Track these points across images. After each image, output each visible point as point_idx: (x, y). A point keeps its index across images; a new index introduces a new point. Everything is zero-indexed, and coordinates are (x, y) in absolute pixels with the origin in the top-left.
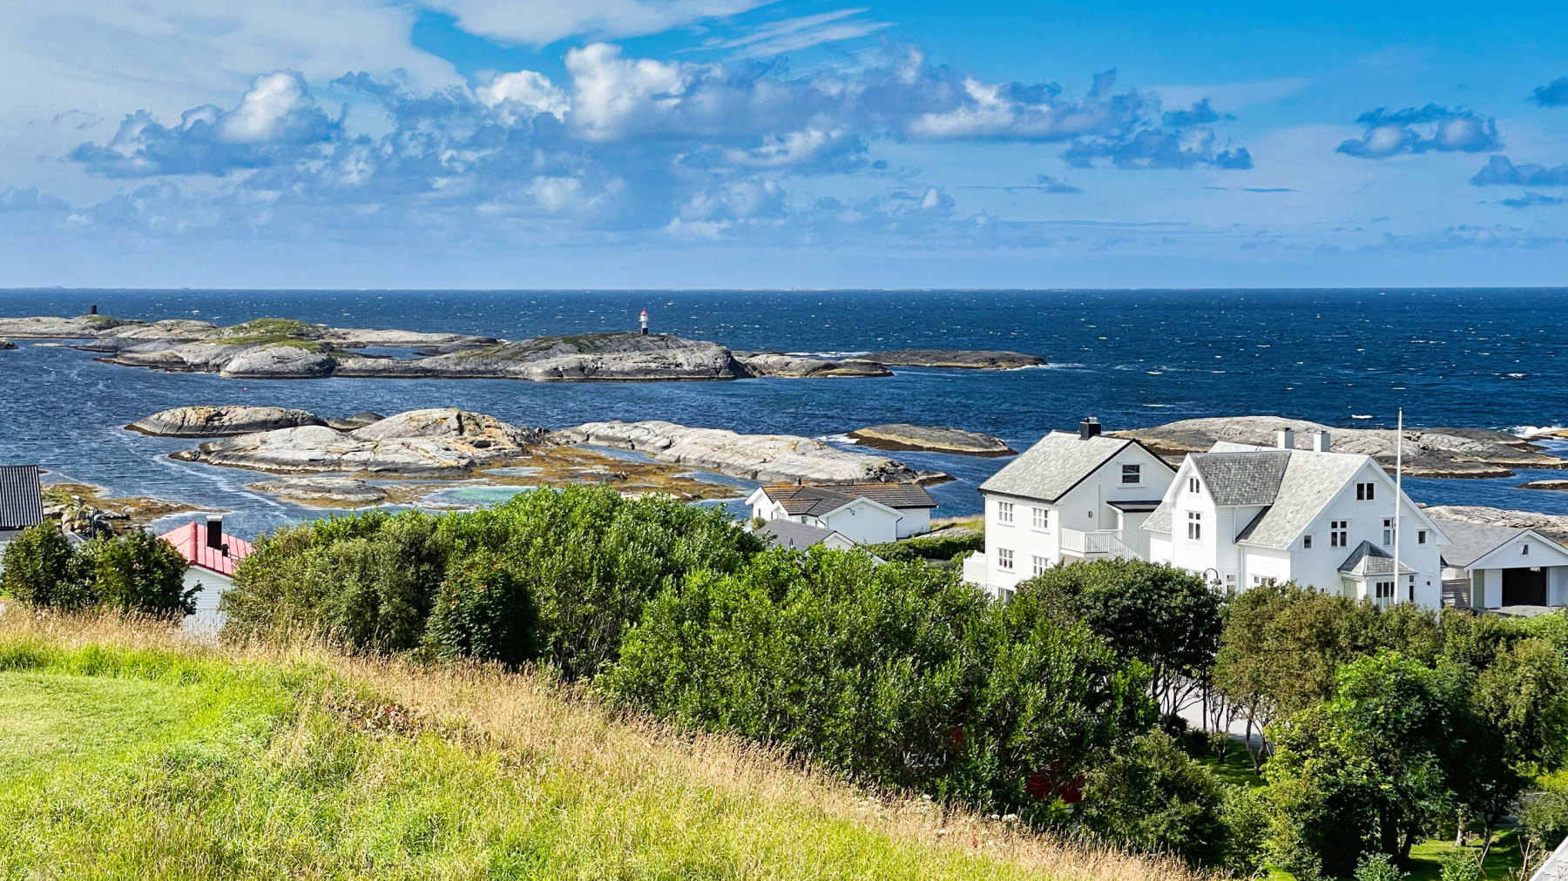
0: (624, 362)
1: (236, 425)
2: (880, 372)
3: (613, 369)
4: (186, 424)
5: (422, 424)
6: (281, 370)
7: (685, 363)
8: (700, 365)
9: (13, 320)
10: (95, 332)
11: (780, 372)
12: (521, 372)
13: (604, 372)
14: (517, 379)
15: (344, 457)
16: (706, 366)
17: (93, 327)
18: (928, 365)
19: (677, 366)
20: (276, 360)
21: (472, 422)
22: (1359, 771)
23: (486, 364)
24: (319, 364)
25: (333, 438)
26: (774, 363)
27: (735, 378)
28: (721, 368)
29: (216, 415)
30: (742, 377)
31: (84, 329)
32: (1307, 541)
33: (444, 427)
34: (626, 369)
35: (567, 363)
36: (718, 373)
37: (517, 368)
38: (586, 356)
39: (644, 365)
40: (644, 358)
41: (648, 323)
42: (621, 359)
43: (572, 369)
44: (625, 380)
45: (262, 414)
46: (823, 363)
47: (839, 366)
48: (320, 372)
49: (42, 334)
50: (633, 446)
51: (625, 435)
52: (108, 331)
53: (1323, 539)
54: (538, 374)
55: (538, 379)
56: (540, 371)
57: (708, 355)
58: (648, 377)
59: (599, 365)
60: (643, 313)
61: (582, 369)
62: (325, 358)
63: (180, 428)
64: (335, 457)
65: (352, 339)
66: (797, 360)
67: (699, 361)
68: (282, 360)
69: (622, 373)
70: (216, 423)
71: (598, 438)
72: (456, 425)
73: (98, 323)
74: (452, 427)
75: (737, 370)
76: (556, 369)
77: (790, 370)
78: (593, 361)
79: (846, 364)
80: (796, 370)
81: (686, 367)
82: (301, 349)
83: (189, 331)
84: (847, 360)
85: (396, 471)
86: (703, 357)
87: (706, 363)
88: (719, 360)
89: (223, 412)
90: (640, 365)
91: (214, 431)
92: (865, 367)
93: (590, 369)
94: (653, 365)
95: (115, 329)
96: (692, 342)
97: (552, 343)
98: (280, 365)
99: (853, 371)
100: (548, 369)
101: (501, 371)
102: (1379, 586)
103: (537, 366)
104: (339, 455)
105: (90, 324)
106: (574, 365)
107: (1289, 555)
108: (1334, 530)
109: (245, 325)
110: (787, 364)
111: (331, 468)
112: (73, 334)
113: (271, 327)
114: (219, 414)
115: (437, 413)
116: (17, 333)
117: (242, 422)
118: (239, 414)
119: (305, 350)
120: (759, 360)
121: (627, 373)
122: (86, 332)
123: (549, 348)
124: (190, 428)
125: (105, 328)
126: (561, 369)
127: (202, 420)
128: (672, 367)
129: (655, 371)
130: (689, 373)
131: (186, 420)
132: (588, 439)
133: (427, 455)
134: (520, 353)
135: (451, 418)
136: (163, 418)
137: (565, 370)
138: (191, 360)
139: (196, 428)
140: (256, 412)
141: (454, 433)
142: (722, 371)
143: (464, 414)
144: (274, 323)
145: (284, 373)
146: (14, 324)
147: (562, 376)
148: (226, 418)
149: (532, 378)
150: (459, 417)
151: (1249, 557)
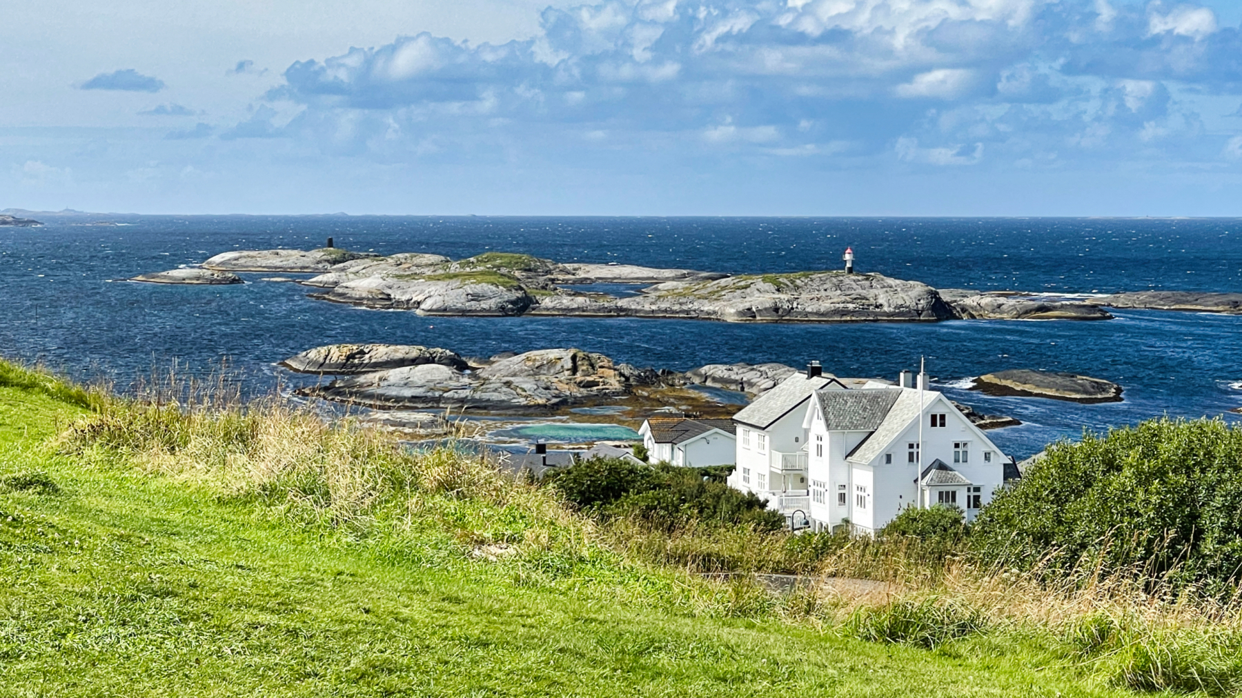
0: (820, 302)
1: (375, 363)
2: (1098, 315)
3: (809, 310)
4: (327, 362)
5: (537, 364)
6: (474, 308)
7: (885, 304)
8: (901, 306)
9: (252, 253)
10: (328, 266)
11: (991, 315)
12: (715, 312)
13: (800, 313)
14: (710, 319)
15: (445, 395)
16: (906, 307)
17: (328, 261)
18: (1166, 308)
19: (877, 307)
20: (470, 297)
21: (586, 363)
23: (681, 304)
24: (512, 302)
25: (447, 376)
26: (986, 304)
27: (939, 320)
28: (923, 310)
29: (358, 353)
30: (947, 319)
31: (319, 262)
32: (889, 459)
33: (558, 367)
34: (822, 310)
35: (762, 303)
36: (919, 315)
37: (711, 308)
38: (782, 296)
39: (842, 305)
40: (843, 298)
41: (853, 262)
42: (818, 299)
43: (766, 309)
44: (819, 321)
45: (401, 351)
46: (1036, 304)
47: (1054, 308)
48: (512, 310)
49: (276, 268)
50: (743, 389)
51: (738, 378)
52: (341, 265)
53: (901, 455)
54: (730, 314)
55: (730, 320)
56: (733, 311)
57: (912, 295)
58: (844, 318)
59: (795, 305)
60: (849, 251)
61: (776, 310)
62: (519, 296)
63: (321, 365)
64: (437, 394)
65: (581, 275)
66: (1012, 302)
67: (900, 302)
68: (476, 297)
69: (818, 314)
70: (356, 361)
71: (715, 380)
72: (569, 365)
73: (334, 256)
74: (566, 367)
75: (942, 310)
76: (749, 309)
77: (1001, 313)
78: (788, 301)
79: (1062, 306)
80: (1008, 312)
81: (886, 309)
82: (497, 286)
83: (417, 266)
84: (1064, 302)
85: (485, 408)
86: (906, 298)
87: (908, 304)
88: (922, 301)
89: (366, 351)
90: (837, 305)
91: (353, 369)
92: (1083, 310)
93: (785, 309)
94: (851, 306)
95: (347, 264)
96: (898, 282)
97: (750, 281)
98: (473, 302)
99: (1069, 314)
100: (741, 309)
101: (695, 311)
102: (941, 494)
103: (731, 306)
104: (441, 393)
105: (325, 257)
106: (768, 306)
107: (872, 469)
108: (911, 450)
109: (472, 259)
110: (999, 306)
111: (430, 405)
112: (307, 268)
113: (498, 262)
114: (362, 353)
115: (553, 354)
116: (253, 266)
117: (380, 360)
118: (381, 352)
119: (501, 287)
120: (972, 300)
121: (823, 315)
122: (320, 266)
123: (746, 287)
124: (330, 365)
125: (340, 262)
126: (754, 309)
127: (343, 357)
128: (871, 308)
129: (853, 313)
130: (888, 315)
131: (329, 357)
132: (705, 381)
133: (524, 393)
134: (718, 292)
135: (566, 358)
136: (309, 355)
137: (759, 311)
138: (397, 297)
139: (337, 365)
140: (396, 351)
141: (567, 373)
142: (924, 313)
143: (581, 354)
144: (501, 258)
145: (475, 311)
146: (252, 257)
147: (755, 317)
148: (367, 356)
149: (725, 319)
150: (574, 358)
151: (854, 470)
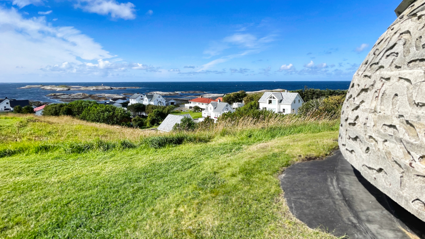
3: (100, 89)
22: (154, 117)
29: (55, 94)
31: (40, 86)
45: (61, 94)
46: (120, 88)
49: (35, 87)
51: (100, 95)
57: (109, 87)
62: (68, 89)
65: (72, 87)
71: (97, 95)
75: (112, 89)
77: (117, 89)
81: (107, 89)
83: (53, 86)
85: (76, 99)
93: (97, 89)
94: (104, 89)
97: (95, 87)
100: (93, 89)
107: (153, 102)
108: (157, 100)
109: (59, 86)
113: (62, 86)
133: (79, 97)
134: (90, 88)
136: (49, 95)
138: (53, 89)
